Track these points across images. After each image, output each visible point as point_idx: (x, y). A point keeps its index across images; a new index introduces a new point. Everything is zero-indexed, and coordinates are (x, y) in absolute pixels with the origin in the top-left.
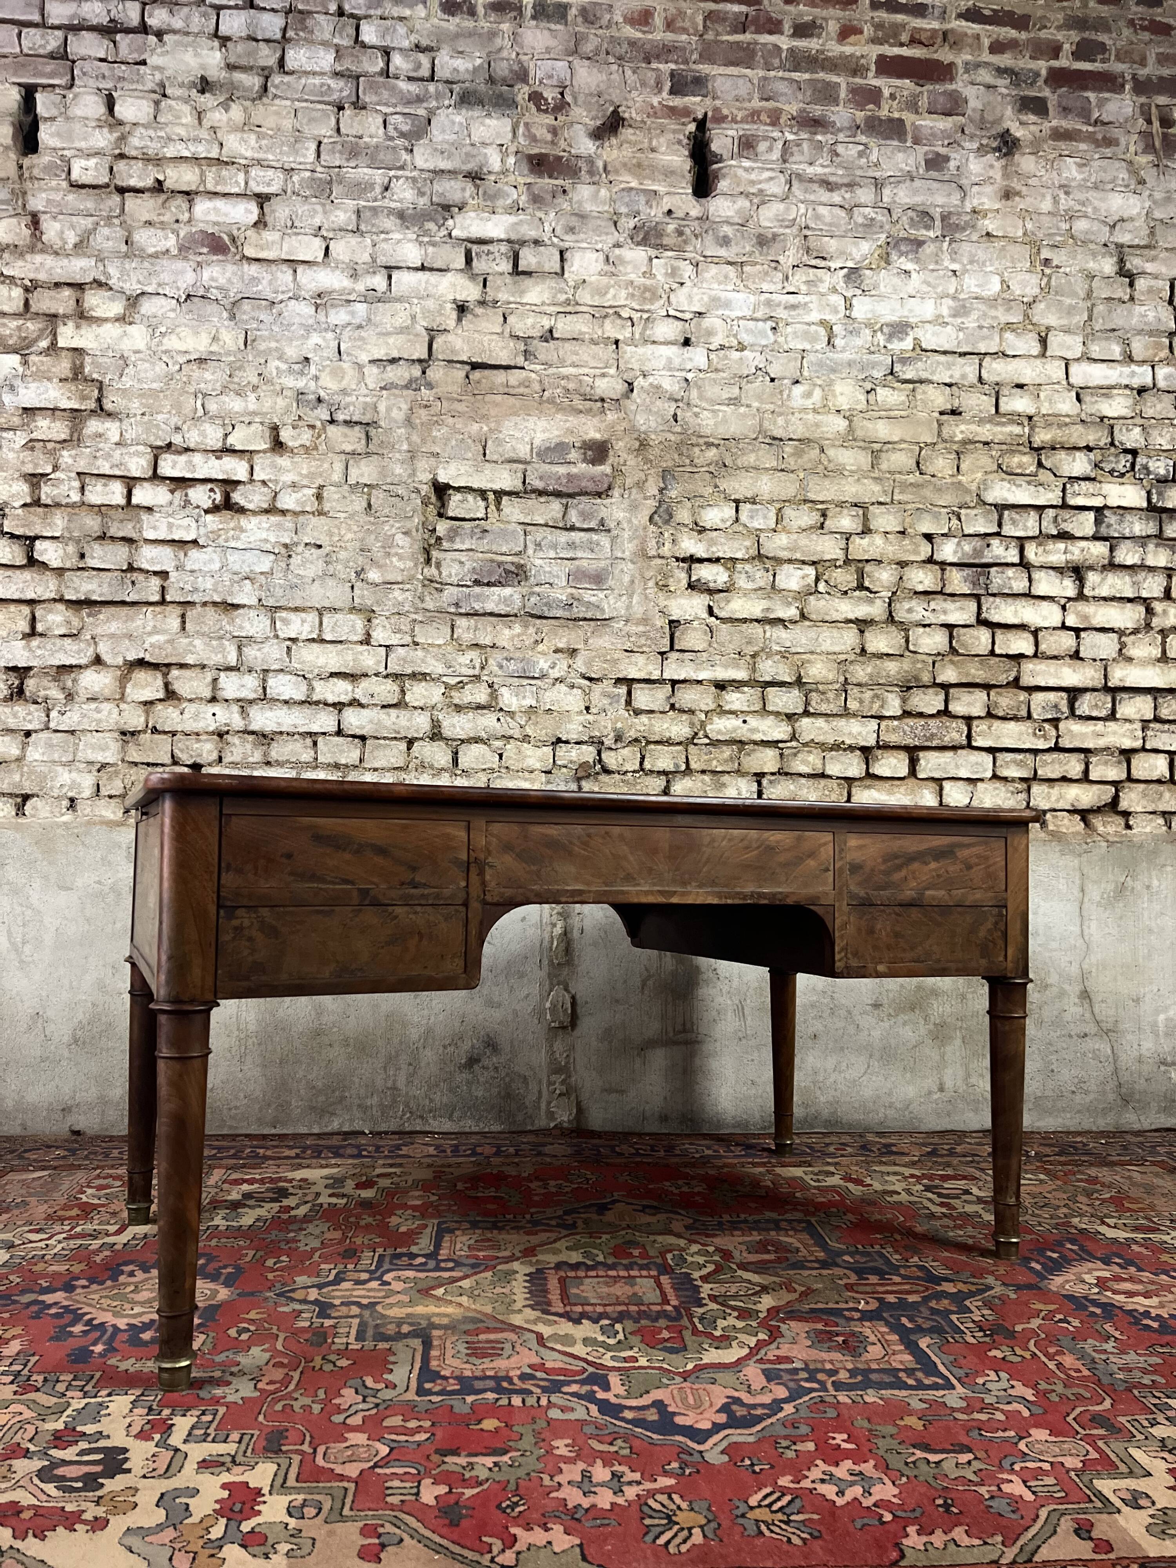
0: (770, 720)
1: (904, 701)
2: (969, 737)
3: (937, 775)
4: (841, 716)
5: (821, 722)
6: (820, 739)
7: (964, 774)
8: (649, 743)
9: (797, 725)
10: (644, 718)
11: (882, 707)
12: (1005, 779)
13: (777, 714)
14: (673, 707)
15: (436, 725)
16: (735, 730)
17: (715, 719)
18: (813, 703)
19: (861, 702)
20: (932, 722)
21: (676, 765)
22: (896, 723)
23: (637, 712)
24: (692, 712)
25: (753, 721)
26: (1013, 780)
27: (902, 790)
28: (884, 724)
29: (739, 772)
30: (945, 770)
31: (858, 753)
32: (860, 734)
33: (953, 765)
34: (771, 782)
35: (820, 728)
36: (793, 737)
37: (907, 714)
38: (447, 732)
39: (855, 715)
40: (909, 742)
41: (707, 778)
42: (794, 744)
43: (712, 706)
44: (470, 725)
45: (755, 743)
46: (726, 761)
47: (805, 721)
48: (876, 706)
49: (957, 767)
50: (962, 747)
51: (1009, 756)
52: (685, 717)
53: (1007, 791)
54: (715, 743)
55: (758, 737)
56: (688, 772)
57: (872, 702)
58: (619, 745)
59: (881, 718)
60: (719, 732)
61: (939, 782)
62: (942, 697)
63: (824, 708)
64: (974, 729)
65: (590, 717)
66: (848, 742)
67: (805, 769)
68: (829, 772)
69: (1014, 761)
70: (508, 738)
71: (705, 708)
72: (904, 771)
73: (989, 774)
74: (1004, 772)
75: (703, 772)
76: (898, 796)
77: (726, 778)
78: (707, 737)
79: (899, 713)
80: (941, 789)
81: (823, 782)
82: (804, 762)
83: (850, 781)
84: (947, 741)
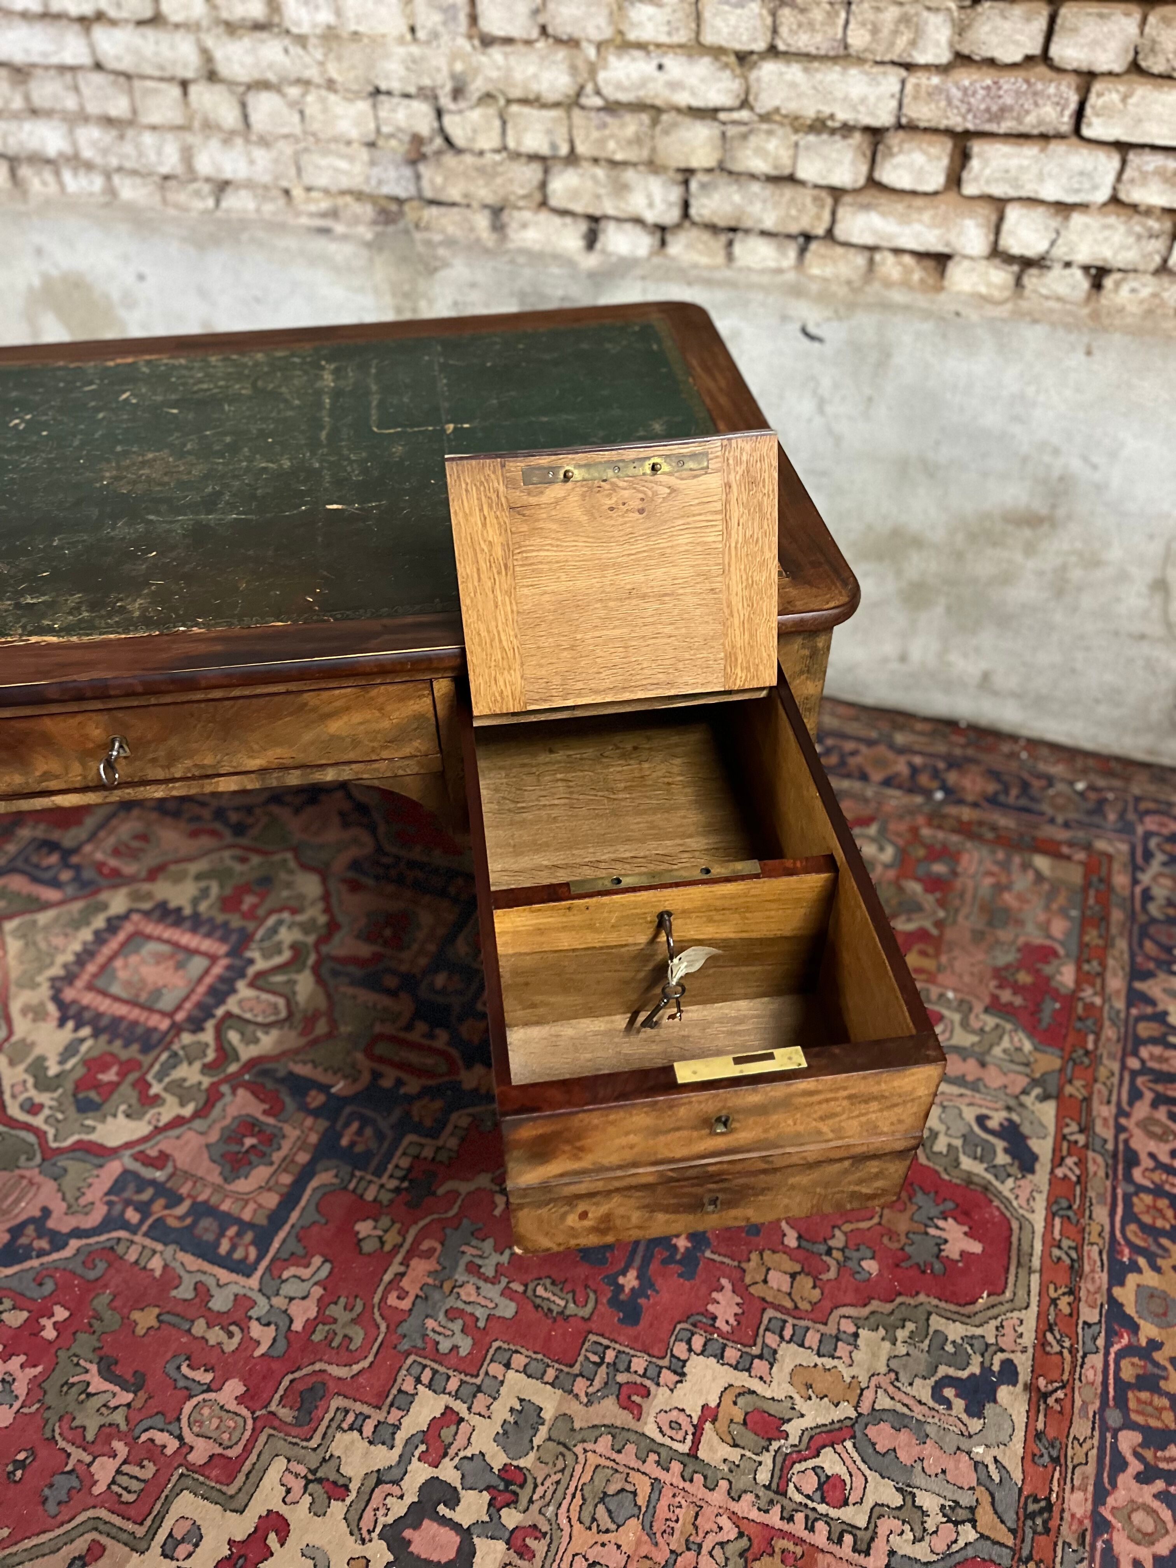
0: (704, 66)
1: (961, 30)
2: (1079, 114)
3: (998, 191)
4: (834, 59)
5: (794, 72)
6: (791, 107)
7: (1051, 192)
8: (509, 101)
9: (753, 75)
10: (497, 53)
11: (913, 43)
12: (1134, 207)
13: (717, 52)
14: (544, 30)
15: (207, 56)
16: (644, 82)
17: (612, 59)
18: (784, 31)
19: (875, 31)
20: (1010, 83)
21: (554, 146)
22: (936, 80)
23: (487, 41)
24: (572, 43)
25: (676, 66)
26: (1148, 212)
27: (927, 216)
28: (912, 81)
29: (653, 166)
30: (1015, 182)
31: (857, 137)
32: (863, 100)
33: (1035, 170)
34: (703, 186)
35: (793, 85)
36: (745, 104)
37: (962, 59)
38: (224, 70)
39: (860, 60)
40: (957, 122)
41: (600, 172)
42: (744, 115)
43: (608, 33)
44: (249, 60)
45: (678, 110)
46: (630, 142)
47: (769, 69)
48: (902, 42)
49: (1041, 178)
50: (1060, 136)
51: (1154, 161)
52: (561, 54)
53: (1130, 232)
54: (612, 108)
55: (683, 99)
56: (572, 159)
57: (896, 32)
58: (462, 104)
59: (909, 67)
60: (619, 86)
61: (999, 204)
62: (1040, 24)
63: (803, 42)
64: (1092, 99)
65: (415, 50)
66: (843, 115)
67: (760, 166)
68: (801, 174)
69: (1160, 173)
70: (305, 83)
71: (597, 36)
72: (936, 180)
73: (1103, 195)
74: (1135, 195)
75: (596, 161)
76: (917, 227)
77: (630, 175)
78: (598, 93)
79: (945, 57)
80: (1001, 219)
81: (788, 191)
82: (760, 152)
83: (837, 193)
84: (1029, 123)
